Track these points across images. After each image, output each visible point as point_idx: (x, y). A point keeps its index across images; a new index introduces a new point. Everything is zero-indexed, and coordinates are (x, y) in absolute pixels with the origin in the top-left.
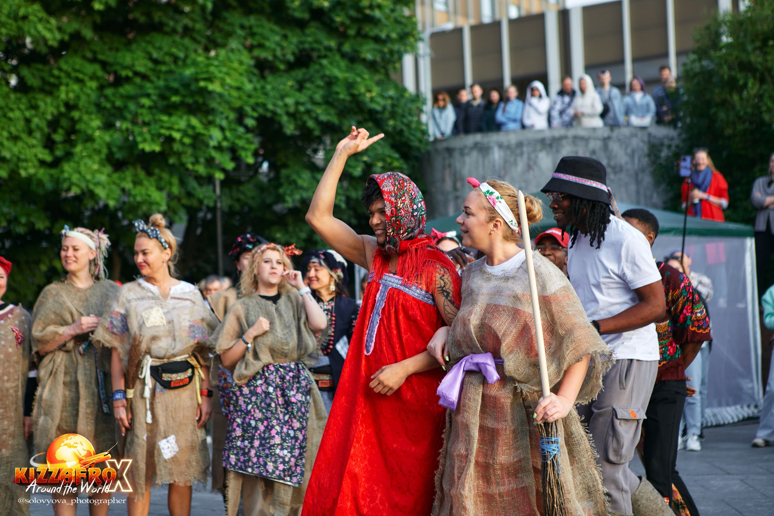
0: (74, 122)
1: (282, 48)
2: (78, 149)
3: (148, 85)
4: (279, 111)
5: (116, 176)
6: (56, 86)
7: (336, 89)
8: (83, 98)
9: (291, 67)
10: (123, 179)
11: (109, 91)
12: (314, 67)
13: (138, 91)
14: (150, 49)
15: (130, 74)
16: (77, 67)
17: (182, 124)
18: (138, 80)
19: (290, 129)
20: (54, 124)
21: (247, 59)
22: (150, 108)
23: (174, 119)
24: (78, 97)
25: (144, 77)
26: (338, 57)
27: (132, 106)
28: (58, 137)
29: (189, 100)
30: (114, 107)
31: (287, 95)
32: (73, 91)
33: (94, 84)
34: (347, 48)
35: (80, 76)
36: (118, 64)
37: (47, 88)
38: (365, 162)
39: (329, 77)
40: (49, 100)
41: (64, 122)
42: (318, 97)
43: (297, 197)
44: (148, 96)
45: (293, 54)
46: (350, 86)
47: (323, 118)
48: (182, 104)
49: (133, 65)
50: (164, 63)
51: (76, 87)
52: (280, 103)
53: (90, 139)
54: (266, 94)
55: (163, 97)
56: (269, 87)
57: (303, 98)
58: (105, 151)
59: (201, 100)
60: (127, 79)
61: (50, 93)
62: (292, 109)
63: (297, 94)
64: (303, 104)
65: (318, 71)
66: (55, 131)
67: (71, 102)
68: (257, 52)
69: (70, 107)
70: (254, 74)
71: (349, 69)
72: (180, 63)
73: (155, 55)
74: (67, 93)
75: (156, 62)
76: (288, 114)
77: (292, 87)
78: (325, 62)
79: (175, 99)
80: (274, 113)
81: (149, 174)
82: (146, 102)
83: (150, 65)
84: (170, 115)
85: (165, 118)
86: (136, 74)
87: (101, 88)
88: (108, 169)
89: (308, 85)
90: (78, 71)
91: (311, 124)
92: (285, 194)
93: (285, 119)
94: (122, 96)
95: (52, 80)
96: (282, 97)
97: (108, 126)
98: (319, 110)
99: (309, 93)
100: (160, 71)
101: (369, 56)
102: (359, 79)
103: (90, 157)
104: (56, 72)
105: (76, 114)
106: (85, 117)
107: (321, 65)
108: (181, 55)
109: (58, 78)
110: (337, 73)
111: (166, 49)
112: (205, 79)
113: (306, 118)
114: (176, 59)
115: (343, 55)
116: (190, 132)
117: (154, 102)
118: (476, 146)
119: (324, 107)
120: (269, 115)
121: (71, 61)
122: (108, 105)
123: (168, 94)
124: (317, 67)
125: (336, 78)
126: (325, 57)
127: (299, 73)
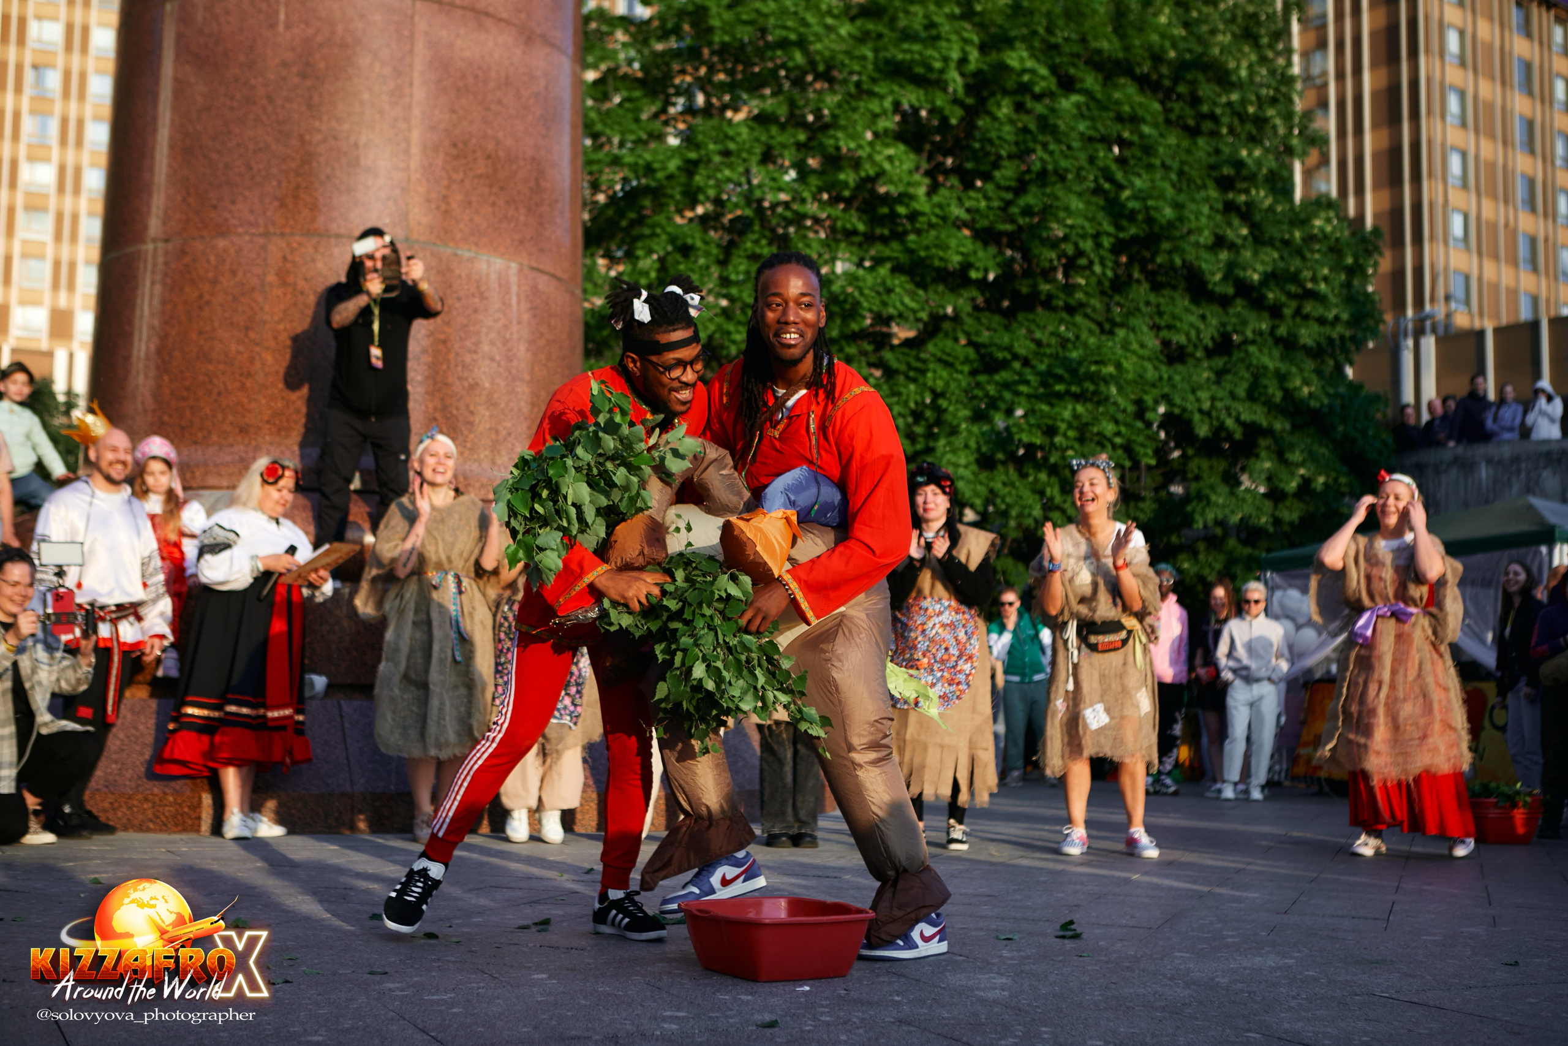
0: (940, 411)
1: (1198, 331)
2: (942, 442)
3: (1028, 370)
4: (1189, 406)
5: (983, 476)
6: (923, 372)
7: (1265, 382)
8: (953, 386)
9: (1210, 353)
10: (993, 479)
11: (982, 378)
12: (1237, 355)
13: (1016, 378)
14: (1033, 327)
15: (1008, 356)
16: (947, 350)
17: (1067, 414)
18: (1017, 365)
19: (1203, 430)
20: (917, 416)
21: (1153, 342)
22: (1029, 396)
23: (1057, 410)
24: (947, 384)
25: (1026, 362)
26: (1270, 341)
27: (1007, 395)
28: (919, 430)
29: (1074, 389)
30: (987, 395)
31: (1201, 387)
32: (941, 378)
33: (966, 369)
34: (1282, 331)
35: (950, 359)
36: (996, 345)
37: (912, 374)
38: (1302, 476)
39: (1257, 368)
40: (912, 387)
41: (928, 414)
42: (1241, 392)
43: (1210, 516)
44: (1027, 383)
45: (1212, 338)
46: (1282, 378)
47: (1245, 417)
48: (1068, 392)
49: (1012, 346)
50: (1049, 346)
51: (945, 374)
52: (1191, 397)
53: (954, 431)
54: (1174, 387)
55: (1044, 384)
56: (1177, 378)
57: (1221, 394)
58: (973, 444)
59: (1091, 388)
60: (1004, 365)
61: (914, 380)
62: (1206, 405)
63: (1214, 388)
64: (1221, 400)
65: (1242, 360)
66: (916, 422)
67: (939, 390)
68: (1165, 334)
69: (936, 395)
70: (1161, 362)
71: (1283, 358)
72: (1070, 346)
73: (1038, 335)
74: (934, 380)
75: (1039, 343)
76: (1201, 411)
77: (1208, 379)
78: (1252, 349)
79: (1059, 388)
80: (1184, 410)
81: (1023, 476)
82: (1023, 389)
83: (1033, 346)
84: (1052, 405)
85: (1045, 408)
86: (1015, 357)
87: (973, 373)
88: (974, 467)
89: (1229, 377)
90: (949, 355)
91: (1230, 423)
92: (1194, 511)
93: (1197, 417)
94: (997, 384)
95: (918, 365)
96: (1193, 391)
97: (979, 417)
98: (1239, 407)
99: (1228, 386)
100: (1045, 354)
101: (1310, 342)
102: (1294, 370)
103: (954, 451)
104: (923, 355)
105: (944, 403)
106: (951, 409)
107: (1247, 352)
108: (1070, 335)
109: (924, 362)
110: (1266, 361)
111: (1051, 328)
112: (1097, 363)
113: (1223, 415)
114: (1064, 342)
115: (1278, 341)
116: (1075, 424)
117: (1036, 389)
118: (1456, 460)
119: (1248, 404)
120: (1177, 411)
121: (941, 344)
122: (980, 394)
123: (1051, 381)
124: (1242, 355)
125: (1266, 368)
126: (1253, 342)
127: (1219, 362)
